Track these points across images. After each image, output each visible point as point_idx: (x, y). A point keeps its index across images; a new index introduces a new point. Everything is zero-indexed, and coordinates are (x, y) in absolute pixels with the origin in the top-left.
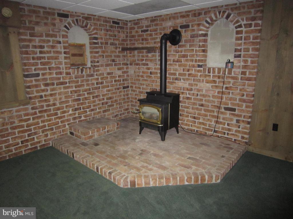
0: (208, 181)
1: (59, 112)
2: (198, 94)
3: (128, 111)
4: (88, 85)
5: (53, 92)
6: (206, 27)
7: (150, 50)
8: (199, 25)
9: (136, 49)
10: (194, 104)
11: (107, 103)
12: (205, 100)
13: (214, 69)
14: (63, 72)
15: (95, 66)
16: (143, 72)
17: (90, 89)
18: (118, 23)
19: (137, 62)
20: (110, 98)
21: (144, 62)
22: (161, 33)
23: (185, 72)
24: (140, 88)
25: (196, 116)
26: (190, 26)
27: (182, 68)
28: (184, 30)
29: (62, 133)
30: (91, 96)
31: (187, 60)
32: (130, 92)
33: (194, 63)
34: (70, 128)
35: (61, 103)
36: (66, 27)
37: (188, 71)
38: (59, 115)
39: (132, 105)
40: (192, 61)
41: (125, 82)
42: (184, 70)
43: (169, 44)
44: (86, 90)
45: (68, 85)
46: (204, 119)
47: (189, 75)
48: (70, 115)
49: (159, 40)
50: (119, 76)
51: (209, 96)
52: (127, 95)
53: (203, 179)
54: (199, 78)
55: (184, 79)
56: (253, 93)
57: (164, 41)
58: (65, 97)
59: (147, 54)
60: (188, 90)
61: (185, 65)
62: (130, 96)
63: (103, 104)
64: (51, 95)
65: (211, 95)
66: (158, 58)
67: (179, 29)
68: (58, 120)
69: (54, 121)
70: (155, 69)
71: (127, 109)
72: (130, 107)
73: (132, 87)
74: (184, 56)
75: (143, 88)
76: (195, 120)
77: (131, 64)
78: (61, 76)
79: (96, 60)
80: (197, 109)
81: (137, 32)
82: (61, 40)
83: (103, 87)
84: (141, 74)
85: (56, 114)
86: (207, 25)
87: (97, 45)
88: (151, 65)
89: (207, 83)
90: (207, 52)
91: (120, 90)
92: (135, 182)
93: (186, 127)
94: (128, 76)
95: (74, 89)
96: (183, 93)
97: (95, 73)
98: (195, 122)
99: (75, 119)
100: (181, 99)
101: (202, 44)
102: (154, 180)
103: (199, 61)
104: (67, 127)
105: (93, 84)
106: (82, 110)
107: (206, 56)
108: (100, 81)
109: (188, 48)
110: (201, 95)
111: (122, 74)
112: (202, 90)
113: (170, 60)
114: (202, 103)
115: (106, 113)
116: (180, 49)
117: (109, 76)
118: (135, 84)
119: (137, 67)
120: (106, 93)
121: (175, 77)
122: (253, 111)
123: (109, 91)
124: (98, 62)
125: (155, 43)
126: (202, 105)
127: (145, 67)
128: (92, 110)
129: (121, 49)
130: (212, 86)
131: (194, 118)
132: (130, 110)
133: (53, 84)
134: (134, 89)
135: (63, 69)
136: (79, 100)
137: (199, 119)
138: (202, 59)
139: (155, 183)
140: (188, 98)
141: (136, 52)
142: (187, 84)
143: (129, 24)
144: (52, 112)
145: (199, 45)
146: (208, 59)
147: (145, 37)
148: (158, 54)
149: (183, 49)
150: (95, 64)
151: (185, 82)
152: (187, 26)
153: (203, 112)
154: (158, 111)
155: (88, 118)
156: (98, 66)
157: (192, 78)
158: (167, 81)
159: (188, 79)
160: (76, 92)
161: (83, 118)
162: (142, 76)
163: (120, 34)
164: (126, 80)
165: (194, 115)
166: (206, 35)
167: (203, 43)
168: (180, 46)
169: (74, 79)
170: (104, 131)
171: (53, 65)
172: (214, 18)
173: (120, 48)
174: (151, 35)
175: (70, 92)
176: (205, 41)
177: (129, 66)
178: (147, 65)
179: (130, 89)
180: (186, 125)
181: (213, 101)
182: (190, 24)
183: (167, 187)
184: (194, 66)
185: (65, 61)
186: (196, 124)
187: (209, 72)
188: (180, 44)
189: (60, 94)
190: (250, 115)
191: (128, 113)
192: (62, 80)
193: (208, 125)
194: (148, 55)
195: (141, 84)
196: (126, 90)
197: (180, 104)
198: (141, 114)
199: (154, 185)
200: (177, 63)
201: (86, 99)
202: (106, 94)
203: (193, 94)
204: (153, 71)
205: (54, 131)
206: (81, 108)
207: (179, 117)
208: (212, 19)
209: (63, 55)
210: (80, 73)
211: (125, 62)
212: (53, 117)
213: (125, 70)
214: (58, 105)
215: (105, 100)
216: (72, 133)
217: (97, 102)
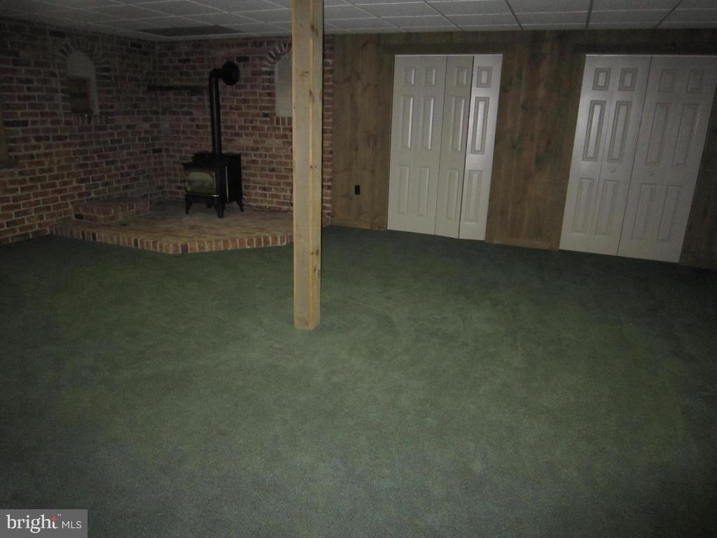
0: (272, 244)
1: (57, 182)
2: (266, 155)
3: (163, 190)
4: (98, 143)
5: (48, 151)
6: (269, 62)
7: (194, 91)
8: (261, 58)
9: (170, 88)
10: (263, 169)
11: (128, 174)
12: (277, 163)
13: (283, 118)
14: (61, 121)
15: (107, 113)
16: (185, 126)
17: (101, 151)
18: (140, 46)
19: (174, 109)
20: (134, 167)
21: (185, 109)
22: (209, 67)
23: (247, 125)
24: (181, 151)
25: (267, 186)
26: (250, 59)
27: (243, 119)
28: (242, 64)
29: (63, 216)
30: (104, 160)
31: (249, 107)
32: (165, 159)
33: (258, 111)
34: (76, 209)
35: (60, 168)
36: (62, 51)
37: (252, 122)
38: (58, 188)
39: (169, 181)
40: (255, 108)
41: (156, 142)
42: (245, 122)
43: (221, 83)
44: (95, 151)
45: (68, 141)
46: (277, 190)
47: (253, 128)
48: (75, 188)
49: (207, 76)
50: (146, 132)
51: (281, 157)
52: (161, 163)
53: (266, 241)
54: (266, 132)
55: (247, 135)
56: (330, 149)
57: (213, 80)
58: (66, 159)
59: (190, 97)
60: (252, 149)
61: (247, 114)
62: (165, 165)
63: (122, 175)
64: (46, 155)
65: (282, 154)
66: (207, 103)
67: (236, 62)
68: (56, 195)
69: (51, 196)
70: (204, 120)
71: (161, 188)
72: (166, 184)
73: (167, 150)
74: (245, 101)
75: (186, 152)
76: (265, 192)
77: (164, 113)
78: (59, 126)
79: (110, 104)
80: (267, 176)
81: (171, 61)
82: (56, 71)
83: (122, 148)
84: (182, 128)
85: (54, 185)
86: (272, 60)
87: (109, 81)
88: (197, 114)
89: (277, 138)
90: (274, 96)
91: (148, 155)
92: (187, 245)
93: (255, 204)
94: (159, 132)
95: (78, 148)
96: (246, 155)
97: (108, 125)
98: (265, 196)
99: (80, 195)
100: (244, 164)
101: (267, 86)
102: (210, 244)
103: (265, 108)
104: (71, 207)
105: (106, 142)
106: (91, 182)
107: (273, 102)
108: (116, 137)
109: (250, 90)
110: (270, 156)
111: (149, 129)
112: (271, 149)
113: (225, 107)
114: (272, 166)
115: (129, 191)
116: (238, 91)
117: (129, 131)
118: (173, 145)
119: (175, 117)
120: (126, 157)
121: (234, 131)
122: (333, 172)
123: (131, 154)
124: (112, 107)
125: (201, 80)
126: (273, 170)
127: (188, 117)
128: (107, 184)
129: (146, 88)
130: (283, 142)
131: (264, 189)
132: (167, 189)
133: (48, 139)
134: (171, 153)
135: (61, 115)
136: (86, 165)
137: (270, 190)
138: (268, 105)
139: (211, 247)
140: (254, 162)
141: (171, 94)
142: (252, 141)
143: (157, 48)
144: (48, 181)
145: (263, 86)
146: (276, 105)
147: (185, 70)
148: (206, 98)
149: (242, 91)
150: (108, 110)
151: (249, 138)
152: (245, 59)
153: (274, 179)
154: (212, 176)
155: (100, 196)
156: (112, 114)
157: (258, 132)
158: (222, 138)
159: (251, 135)
160: (81, 152)
161: (93, 195)
162: (184, 132)
163: (144, 63)
164: (157, 138)
165: (263, 186)
166: (271, 73)
167: (268, 84)
168: (238, 87)
169: (77, 132)
170: (131, 211)
171: (47, 110)
172: (279, 52)
173: (144, 85)
174: (194, 68)
175: (72, 153)
176: (271, 81)
177: (161, 116)
178: (191, 113)
179: (164, 153)
180: (255, 201)
181: (286, 163)
182: (250, 56)
183: (226, 251)
184: (258, 115)
185: (64, 103)
186: (268, 199)
187: (278, 124)
188: (238, 83)
189: (58, 154)
190: (330, 177)
191: (163, 193)
192: (59, 133)
193: (282, 197)
194: (191, 99)
195: (183, 145)
196: (157, 154)
197: (243, 171)
198: (187, 183)
199: (210, 250)
200: (235, 112)
201: (96, 165)
202: (127, 159)
203: (261, 154)
204: (201, 123)
205: (52, 211)
206: (89, 178)
207: (243, 190)
208: (276, 53)
209: (61, 95)
210: (86, 123)
211: (154, 109)
212: (50, 190)
213: (155, 122)
214: (56, 172)
215: (126, 170)
216: (79, 217)
217: (114, 172)
